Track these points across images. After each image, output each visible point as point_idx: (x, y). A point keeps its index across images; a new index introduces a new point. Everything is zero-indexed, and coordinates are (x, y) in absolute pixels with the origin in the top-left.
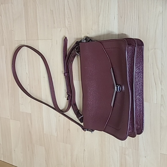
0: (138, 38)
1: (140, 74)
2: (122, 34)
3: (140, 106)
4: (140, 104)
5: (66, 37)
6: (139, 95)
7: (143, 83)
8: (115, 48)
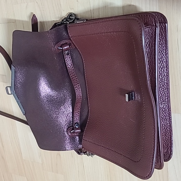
0: (158, 11)
1: (164, 71)
2: (130, 5)
3: (165, 120)
4: (166, 117)
5: (34, 15)
6: (164, 104)
7: (168, 84)
8: (119, 31)
